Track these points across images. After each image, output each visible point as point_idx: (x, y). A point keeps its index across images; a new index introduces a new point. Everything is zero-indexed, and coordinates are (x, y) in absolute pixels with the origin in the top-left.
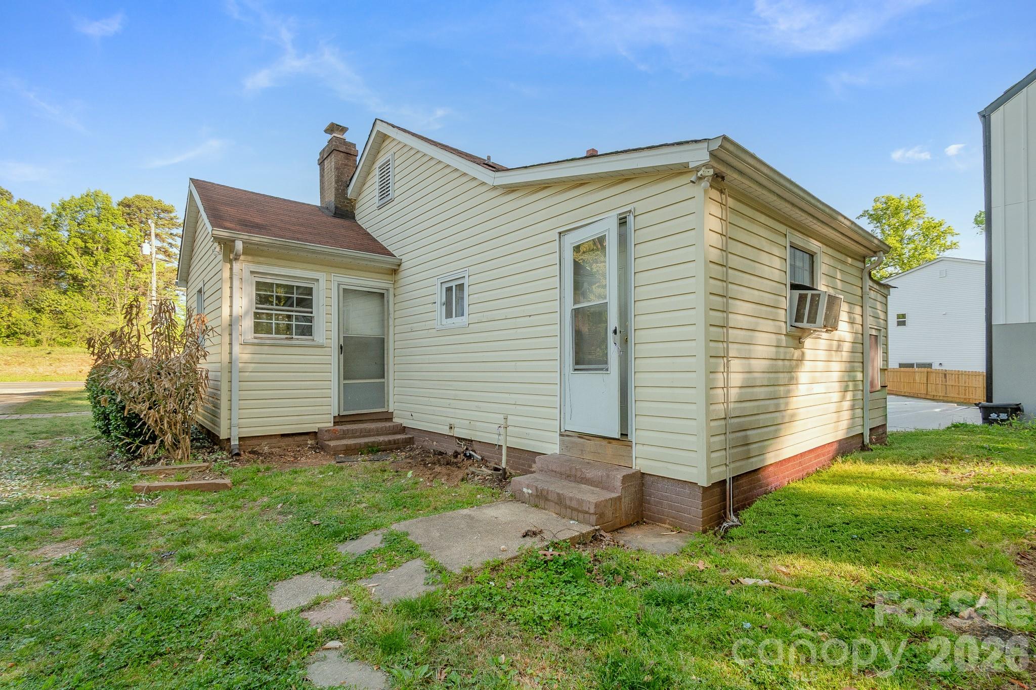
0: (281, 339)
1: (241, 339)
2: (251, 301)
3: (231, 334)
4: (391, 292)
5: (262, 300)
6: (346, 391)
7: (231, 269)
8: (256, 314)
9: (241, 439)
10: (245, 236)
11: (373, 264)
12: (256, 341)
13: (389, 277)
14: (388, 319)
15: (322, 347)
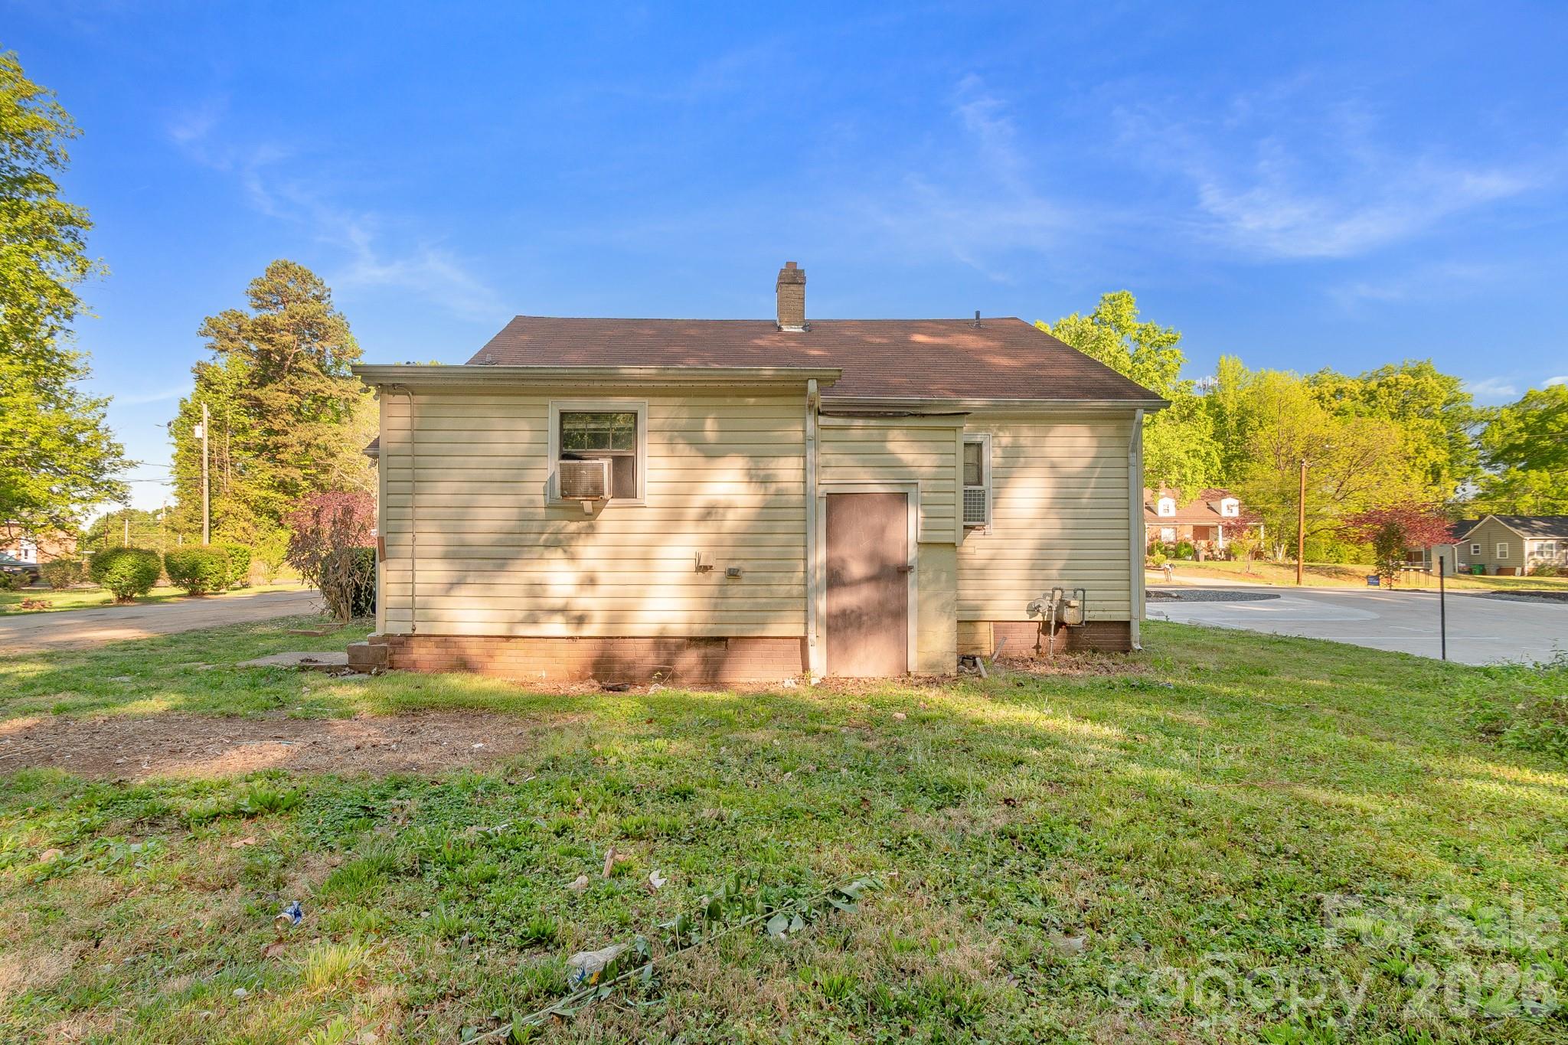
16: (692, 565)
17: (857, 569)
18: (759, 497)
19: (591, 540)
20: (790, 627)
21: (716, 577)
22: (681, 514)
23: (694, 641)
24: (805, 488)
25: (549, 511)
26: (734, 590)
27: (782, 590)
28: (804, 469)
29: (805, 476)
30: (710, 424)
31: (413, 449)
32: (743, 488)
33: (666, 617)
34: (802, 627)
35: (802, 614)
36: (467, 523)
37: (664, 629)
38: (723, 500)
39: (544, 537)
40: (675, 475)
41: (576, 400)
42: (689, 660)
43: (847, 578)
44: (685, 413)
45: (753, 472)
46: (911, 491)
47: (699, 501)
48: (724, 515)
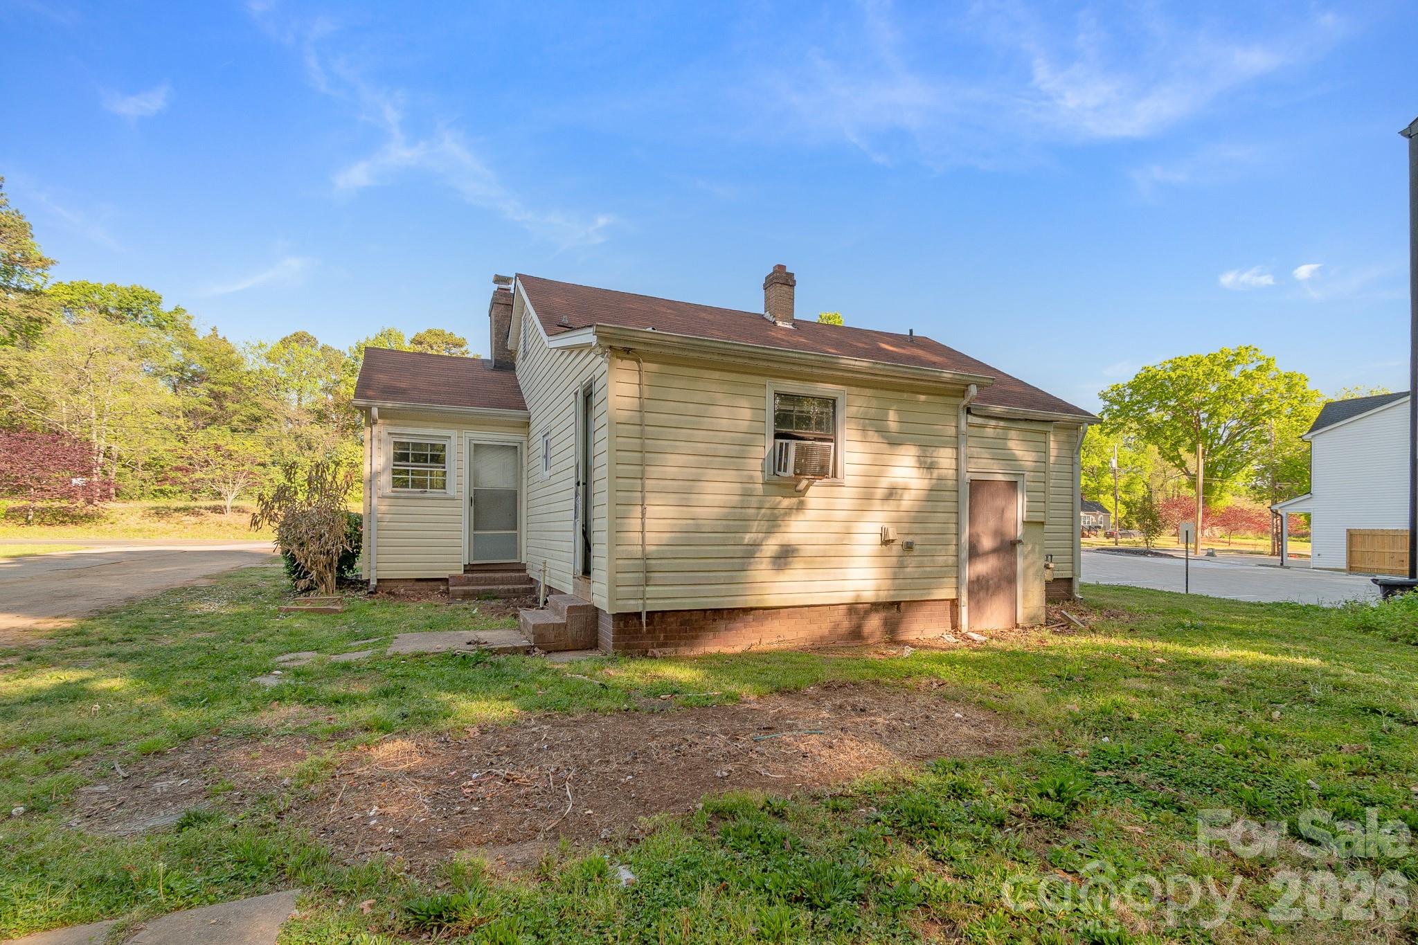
0: (418, 492)
1: (380, 493)
2: (388, 459)
3: (371, 489)
4: (525, 443)
5: (401, 457)
6: (476, 541)
7: (371, 432)
8: (393, 470)
9: (379, 580)
10: (379, 403)
11: (501, 418)
12: (393, 494)
13: (522, 430)
14: (521, 472)
15: (453, 499)
16: (877, 539)
17: (987, 543)
18: (926, 481)
19: (801, 517)
20: (947, 593)
21: (896, 549)
22: (872, 494)
23: (876, 606)
24: (957, 475)
25: (765, 486)
26: (911, 561)
27: (940, 560)
28: (957, 459)
29: (957, 465)
30: (892, 415)
31: (642, 418)
32: (915, 472)
33: (860, 585)
34: (954, 591)
35: (954, 580)
36: (693, 496)
37: (858, 596)
38: (900, 482)
39: (763, 511)
40: (867, 459)
41: (789, 382)
42: (874, 624)
43: (980, 551)
44: (874, 403)
45: (922, 459)
46: (1019, 479)
47: (885, 483)
48: (901, 496)
